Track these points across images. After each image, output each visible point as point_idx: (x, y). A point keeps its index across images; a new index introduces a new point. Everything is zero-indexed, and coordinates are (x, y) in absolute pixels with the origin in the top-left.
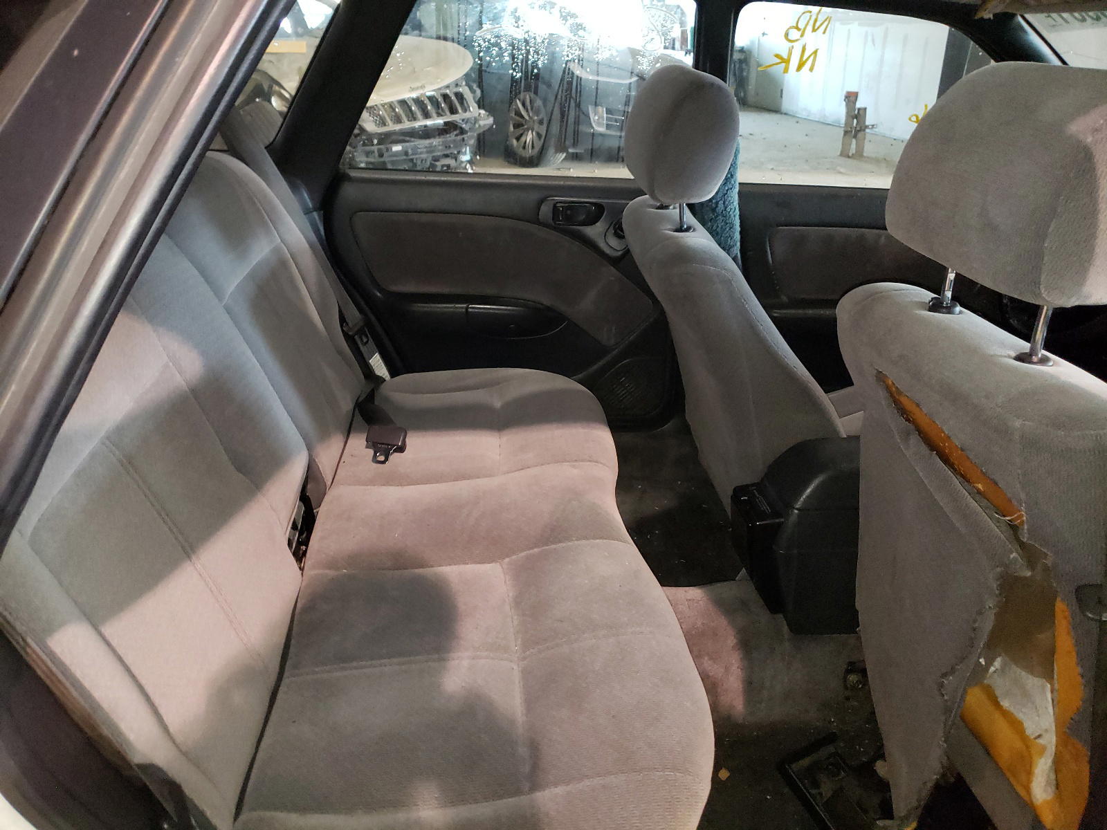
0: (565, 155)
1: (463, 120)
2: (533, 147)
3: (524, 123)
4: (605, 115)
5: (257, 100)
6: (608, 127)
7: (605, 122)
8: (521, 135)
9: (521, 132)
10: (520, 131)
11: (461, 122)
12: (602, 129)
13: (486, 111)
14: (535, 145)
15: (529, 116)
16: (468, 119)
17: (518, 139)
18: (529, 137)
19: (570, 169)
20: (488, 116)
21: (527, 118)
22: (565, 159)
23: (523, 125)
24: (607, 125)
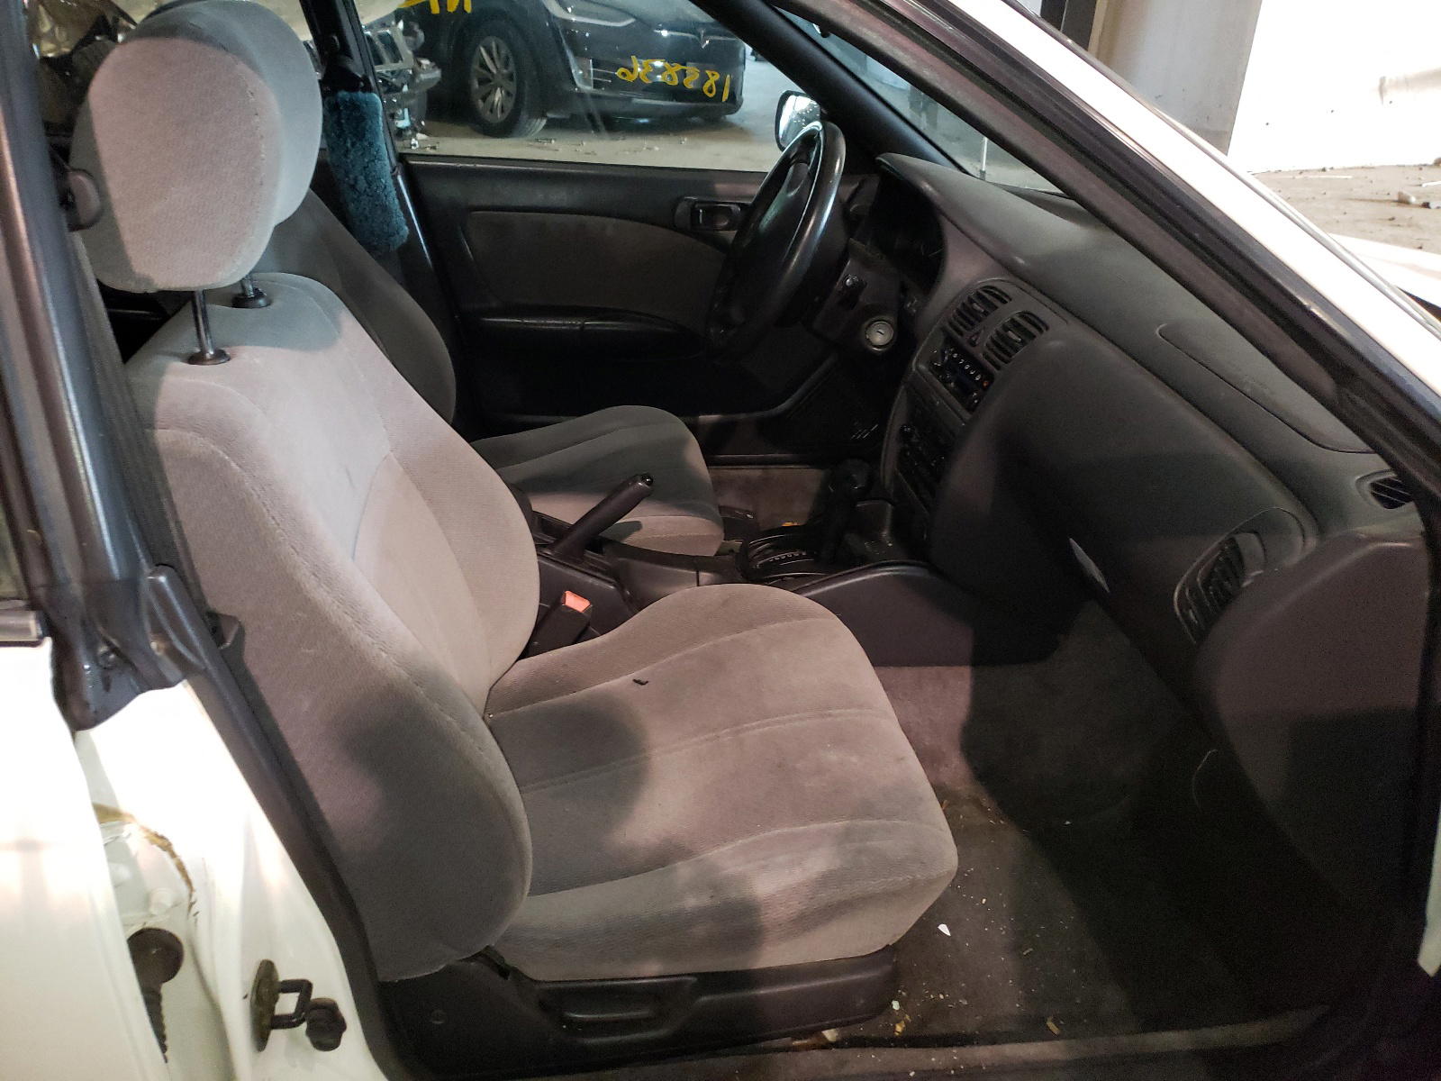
0: (544, 122)
1: (393, 73)
2: (502, 111)
3: (491, 78)
4: (592, 69)
5: (98, 38)
6: (597, 85)
7: (592, 78)
8: (489, 93)
9: (489, 89)
10: (485, 89)
11: (389, 75)
12: (588, 89)
13: (431, 61)
14: (505, 109)
15: (497, 68)
16: (401, 71)
17: (484, 99)
18: (498, 96)
19: (551, 140)
20: (433, 67)
21: (494, 71)
22: (546, 127)
23: (490, 81)
24: (595, 82)
